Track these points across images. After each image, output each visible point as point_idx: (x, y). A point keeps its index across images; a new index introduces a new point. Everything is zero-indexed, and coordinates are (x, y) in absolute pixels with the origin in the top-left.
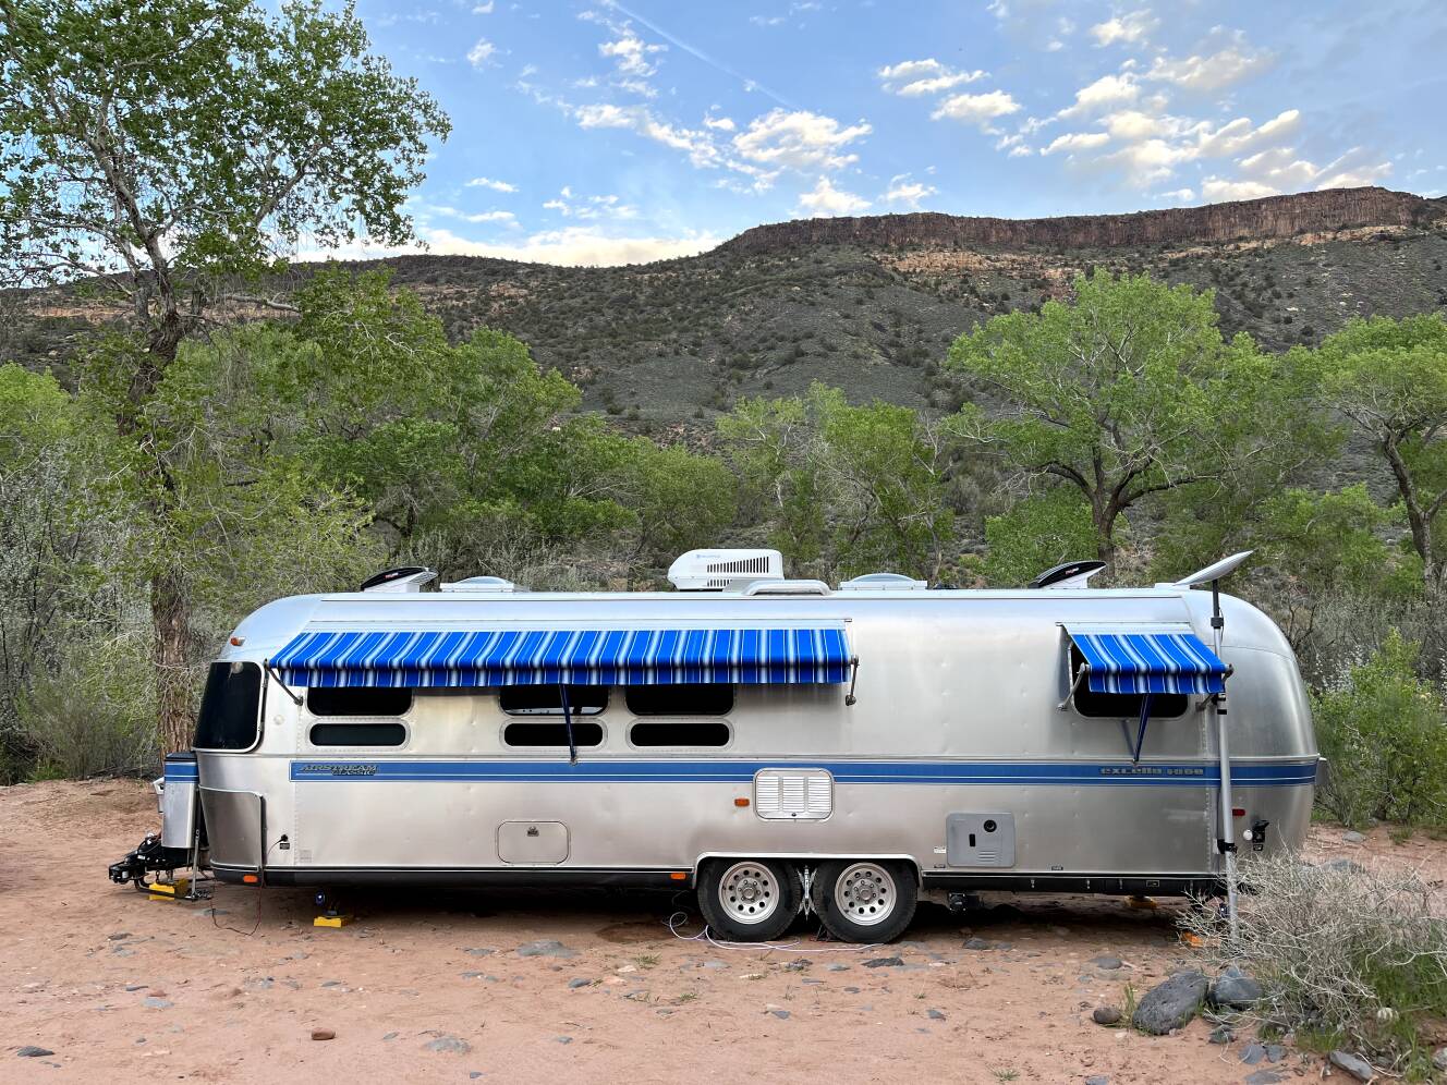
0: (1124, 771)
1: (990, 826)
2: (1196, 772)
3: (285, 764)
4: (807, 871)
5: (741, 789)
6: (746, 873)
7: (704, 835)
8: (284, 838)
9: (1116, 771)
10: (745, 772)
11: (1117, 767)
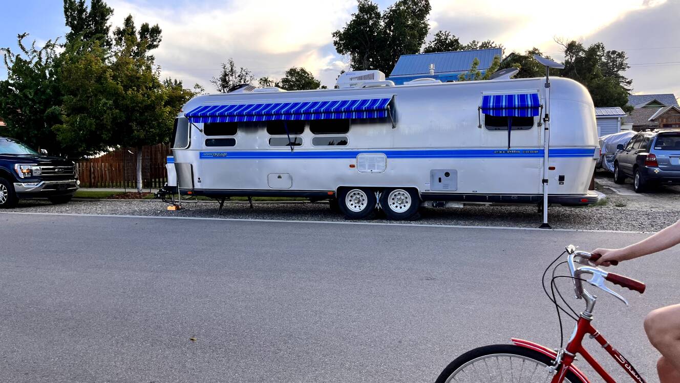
0: (504, 152)
1: (447, 174)
2: (535, 152)
3: (198, 153)
4: (378, 193)
5: (353, 161)
6: (354, 194)
7: (339, 178)
8: (199, 179)
9: (501, 152)
10: (353, 155)
11: (501, 150)
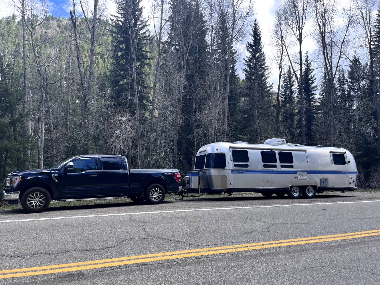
1: (325, 180)
3: (231, 170)
8: (231, 183)
9: (339, 172)
10: (296, 172)
